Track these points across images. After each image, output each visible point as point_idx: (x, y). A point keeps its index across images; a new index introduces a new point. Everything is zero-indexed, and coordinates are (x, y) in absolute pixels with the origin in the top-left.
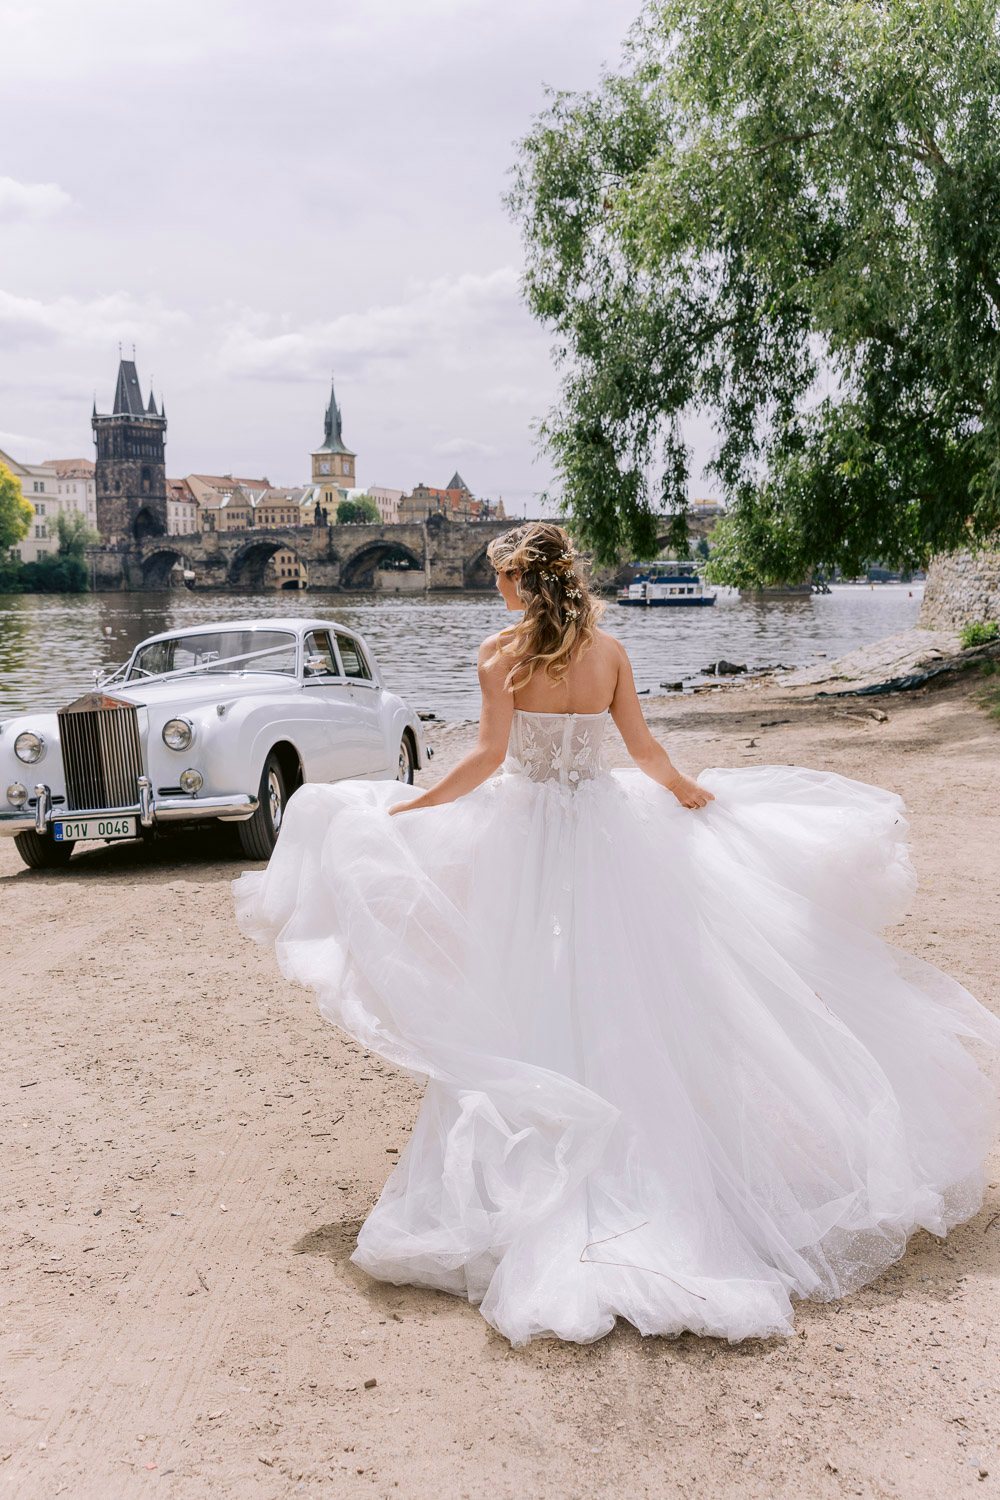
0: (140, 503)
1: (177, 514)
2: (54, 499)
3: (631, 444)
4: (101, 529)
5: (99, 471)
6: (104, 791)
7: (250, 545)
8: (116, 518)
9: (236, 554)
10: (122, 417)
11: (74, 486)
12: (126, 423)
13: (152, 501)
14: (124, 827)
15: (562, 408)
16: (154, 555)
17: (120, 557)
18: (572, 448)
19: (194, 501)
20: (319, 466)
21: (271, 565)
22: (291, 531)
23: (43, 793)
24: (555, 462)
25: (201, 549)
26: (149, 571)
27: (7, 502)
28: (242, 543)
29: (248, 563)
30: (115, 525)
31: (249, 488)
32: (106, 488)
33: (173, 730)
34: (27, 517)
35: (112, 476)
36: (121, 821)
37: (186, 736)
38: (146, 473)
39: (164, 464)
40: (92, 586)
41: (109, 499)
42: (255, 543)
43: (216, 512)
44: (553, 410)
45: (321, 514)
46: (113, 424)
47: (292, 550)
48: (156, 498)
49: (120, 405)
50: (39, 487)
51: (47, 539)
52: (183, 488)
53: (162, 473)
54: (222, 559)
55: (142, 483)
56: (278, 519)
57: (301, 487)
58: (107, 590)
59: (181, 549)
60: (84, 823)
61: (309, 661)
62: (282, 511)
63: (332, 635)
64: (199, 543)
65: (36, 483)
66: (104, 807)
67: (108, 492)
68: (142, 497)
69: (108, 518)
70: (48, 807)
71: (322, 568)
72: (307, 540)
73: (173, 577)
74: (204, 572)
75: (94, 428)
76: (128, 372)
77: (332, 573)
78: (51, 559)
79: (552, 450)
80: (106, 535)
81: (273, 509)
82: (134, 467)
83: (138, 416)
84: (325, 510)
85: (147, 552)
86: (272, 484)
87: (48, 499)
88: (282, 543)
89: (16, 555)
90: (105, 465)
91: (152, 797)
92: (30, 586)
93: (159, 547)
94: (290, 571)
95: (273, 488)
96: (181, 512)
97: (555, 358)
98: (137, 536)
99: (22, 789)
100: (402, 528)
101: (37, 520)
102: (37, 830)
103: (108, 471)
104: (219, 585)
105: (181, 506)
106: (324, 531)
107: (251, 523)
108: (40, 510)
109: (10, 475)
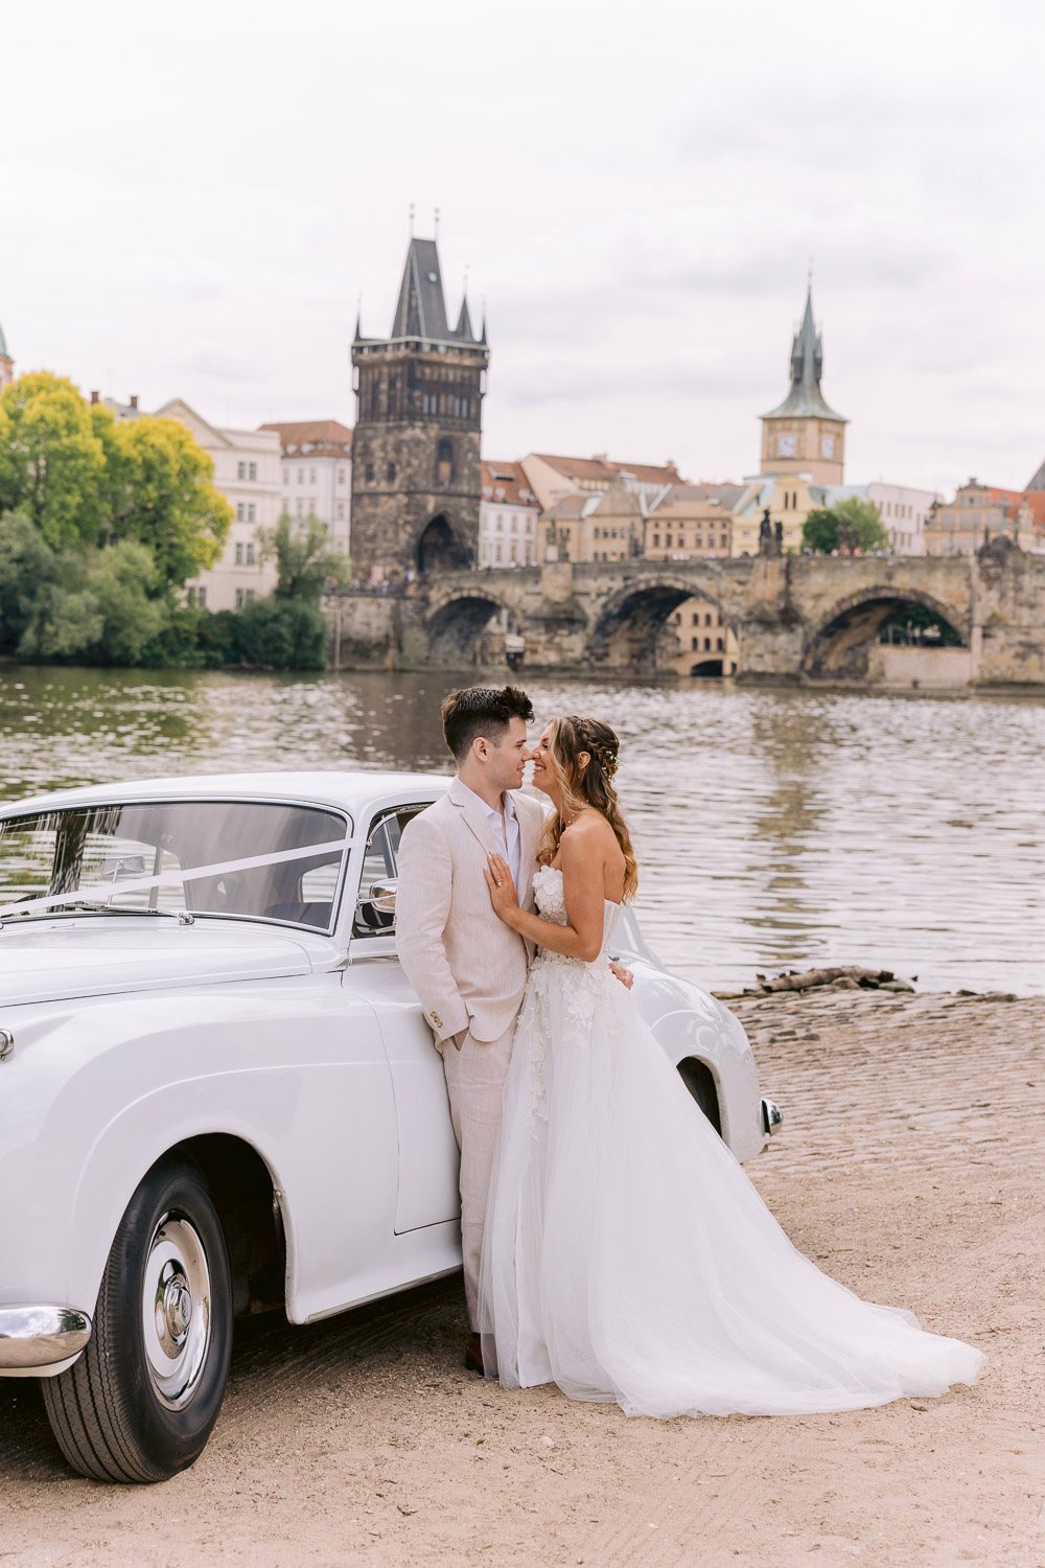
0: (431, 504)
1: (500, 527)
2: (272, 494)
4: (355, 553)
5: (360, 444)
7: (632, 591)
8: (385, 532)
9: (605, 606)
10: (407, 344)
11: (313, 471)
12: (414, 355)
13: (453, 501)
16: (451, 603)
17: (387, 604)
19: (534, 503)
20: (776, 442)
21: (670, 629)
22: (711, 564)
25: (539, 594)
26: (440, 634)
27: (187, 498)
28: (618, 584)
29: (627, 623)
31: (639, 480)
32: (370, 476)
34: (220, 526)
35: (381, 454)
39: (480, 432)
40: (332, 659)
41: (374, 495)
42: (642, 587)
43: (573, 526)
45: (771, 533)
46: (389, 356)
47: (712, 602)
48: (460, 495)
49: (405, 320)
50: (247, 471)
51: (256, 569)
52: (514, 479)
53: (475, 449)
54: (577, 616)
55: (436, 468)
56: (690, 541)
57: (739, 481)
58: (359, 667)
59: (502, 594)
62: (699, 526)
64: (537, 583)
65: (242, 465)
67: (373, 484)
68: (434, 494)
69: (370, 532)
71: (768, 638)
72: (741, 583)
73: (484, 646)
74: (543, 638)
75: (355, 363)
76: (423, 261)
77: (785, 649)
78: (260, 607)
80: (364, 563)
81: (682, 521)
82: (423, 436)
83: (435, 342)
84: (779, 526)
85: (439, 597)
86: (682, 475)
87: (261, 493)
88: (694, 587)
89: (197, 597)
90: (369, 433)
92: (219, 655)
93: (461, 589)
94: (707, 642)
95: (682, 482)
96: (507, 523)
98: (421, 567)
100: (932, 562)
101: (240, 532)
103: (375, 444)
104: (567, 664)
105: (508, 512)
106: (775, 565)
107: (637, 550)
108: (246, 513)
109: (195, 447)
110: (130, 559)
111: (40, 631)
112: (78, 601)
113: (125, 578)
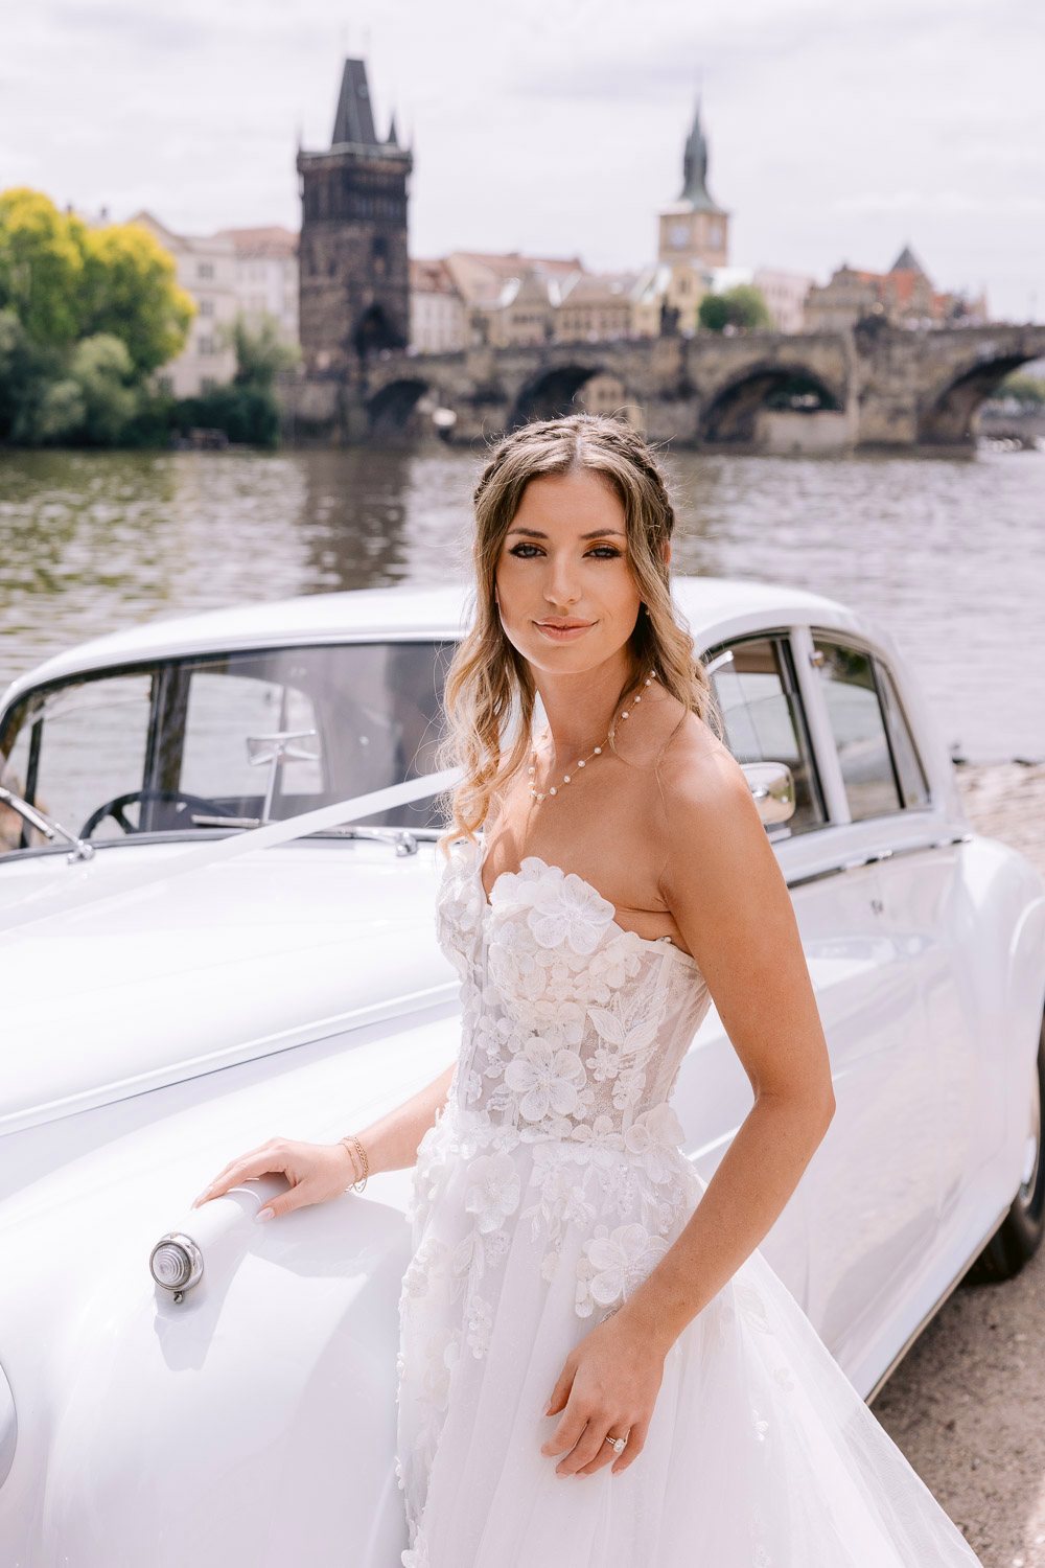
0: (368, 297)
1: (428, 317)
2: (229, 292)
4: (303, 341)
5: (305, 246)
7: (547, 370)
8: (329, 323)
9: (523, 385)
10: (344, 154)
11: (263, 270)
12: (350, 163)
13: (387, 293)
16: (388, 385)
17: (331, 389)
19: (456, 294)
20: (672, 233)
21: (582, 404)
22: (618, 345)
25: (464, 375)
26: (379, 412)
27: (155, 297)
28: (534, 364)
29: (542, 400)
30: (326, 335)
31: (550, 272)
32: (314, 272)
34: (184, 321)
35: (325, 252)
38: (380, 246)
39: (407, 232)
40: (285, 436)
41: (319, 290)
42: (556, 366)
43: (492, 313)
45: (669, 316)
46: (329, 164)
47: (618, 378)
48: (391, 288)
49: (342, 133)
50: (205, 271)
51: (217, 359)
52: (440, 276)
53: (404, 246)
54: (498, 393)
55: (372, 264)
56: (596, 322)
57: (637, 270)
58: (309, 444)
59: (433, 376)
62: (604, 310)
64: (463, 365)
65: (201, 266)
67: (318, 280)
68: (371, 288)
69: (316, 323)
71: (668, 410)
72: (644, 361)
73: (418, 422)
74: (471, 414)
75: (300, 171)
76: (355, 76)
77: (685, 416)
78: (221, 393)
80: (311, 350)
81: (588, 307)
82: (360, 236)
83: (368, 151)
84: (676, 309)
85: (377, 379)
86: (587, 265)
87: (220, 291)
88: (602, 365)
89: (165, 385)
90: (314, 234)
93: (396, 372)
95: (588, 273)
96: (434, 312)
98: (361, 353)
100: (809, 339)
101: (201, 327)
103: (319, 245)
105: (434, 302)
106: (673, 344)
107: (549, 332)
108: (206, 309)
109: (159, 251)
110: (107, 352)
111: (30, 419)
112: (63, 391)
113: (102, 369)
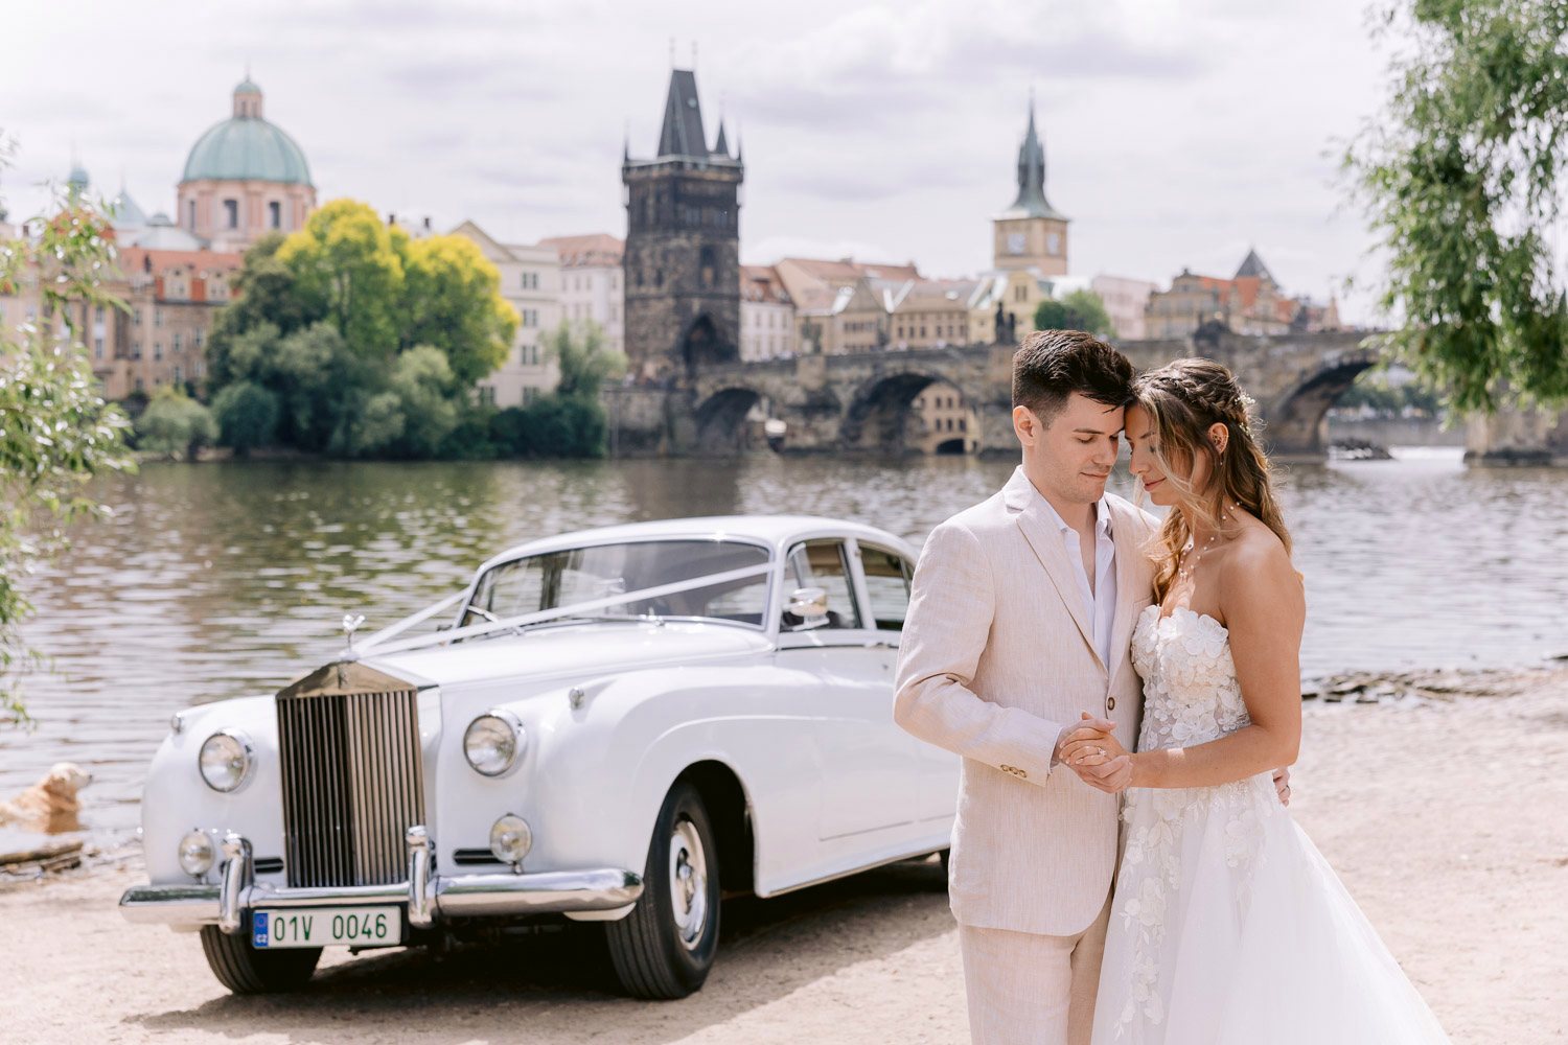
0: (696, 305)
1: (758, 324)
2: (553, 301)
3: (1521, 184)
4: (629, 351)
5: (631, 254)
6: (352, 853)
7: (879, 379)
8: (656, 332)
9: (856, 393)
10: (671, 163)
11: (589, 279)
12: (676, 173)
13: (717, 303)
14: (378, 925)
15: (1385, 118)
16: (718, 395)
17: (659, 397)
18: (1404, 193)
19: (789, 302)
20: (1006, 240)
21: (916, 412)
22: (953, 352)
23: (238, 852)
24: (1372, 218)
25: (795, 384)
26: (707, 421)
27: (477, 307)
28: (867, 373)
29: (876, 408)
30: (653, 345)
31: (883, 279)
32: (640, 282)
33: (486, 734)
34: (507, 331)
35: (650, 262)
36: (374, 912)
37: (506, 748)
38: (708, 255)
39: (738, 240)
40: (610, 447)
41: (644, 299)
42: (890, 374)
43: (826, 324)
44: (1366, 124)
45: (1005, 324)
46: (655, 173)
47: (954, 386)
48: (721, 297)
49: (669, 143)
50: (530, 281)
51: (538, 369)
52: (770, 284)
53: (734, 255)
54: (832, 402)
55: (700, 273)
56: (931, 330)
57: (973, 276)
58: (634, 455)
59: (763, 385)
60: (307, 914)
61: (793, 600)
62: (939, 318)
63: (852, 549)
64: (794, 373)
65: (525, 276)
66: (352, 884)
67: (643, 290)
68: (701, 296)
69: (642, 332)
70: (246, 879)
72: (980, 368)
73: (748, 432)
74: (802, 423)
75: (626, 181)
76: (683, 87)
78: (544, 402)
79: (1364, 197)
80: (637, 360)
81: (923, 314)
82: (687, 245)
83: (696, 160)
84: (1012, 316)
85: (706, 388)
86: (923, 271)
87: (543, 300)
88: (935, 373)
89: (488, 395)
90: (639, 243)
91: (434, 866)
92: (508, 447)
93: (725, 382)
94: (950, 423)
95: (923, 279)
96: (764, 320)
97: (1371, 25)
98: (689, 363)
99: (205, 843)
100: (1149, 346)
101: (524, 336)
102: (222, 926)
103: (645, 253)
104: (824, 446)
105: (764, 311)
107: (883, 340)
108: (530, 319)
109: (483, 261)
110: (431, 365)
111: (347, 431)
112: (381, 402)
113: (422, 380)
